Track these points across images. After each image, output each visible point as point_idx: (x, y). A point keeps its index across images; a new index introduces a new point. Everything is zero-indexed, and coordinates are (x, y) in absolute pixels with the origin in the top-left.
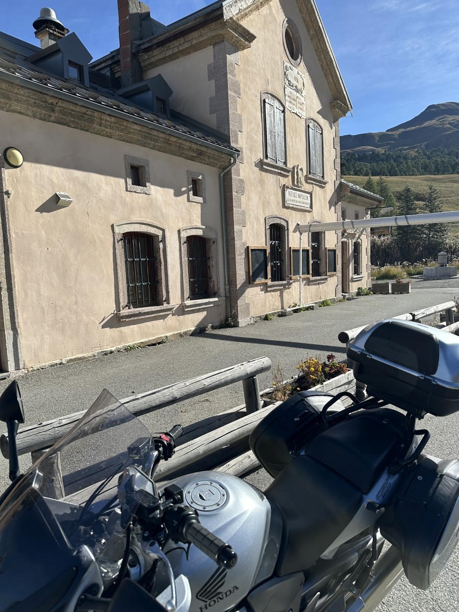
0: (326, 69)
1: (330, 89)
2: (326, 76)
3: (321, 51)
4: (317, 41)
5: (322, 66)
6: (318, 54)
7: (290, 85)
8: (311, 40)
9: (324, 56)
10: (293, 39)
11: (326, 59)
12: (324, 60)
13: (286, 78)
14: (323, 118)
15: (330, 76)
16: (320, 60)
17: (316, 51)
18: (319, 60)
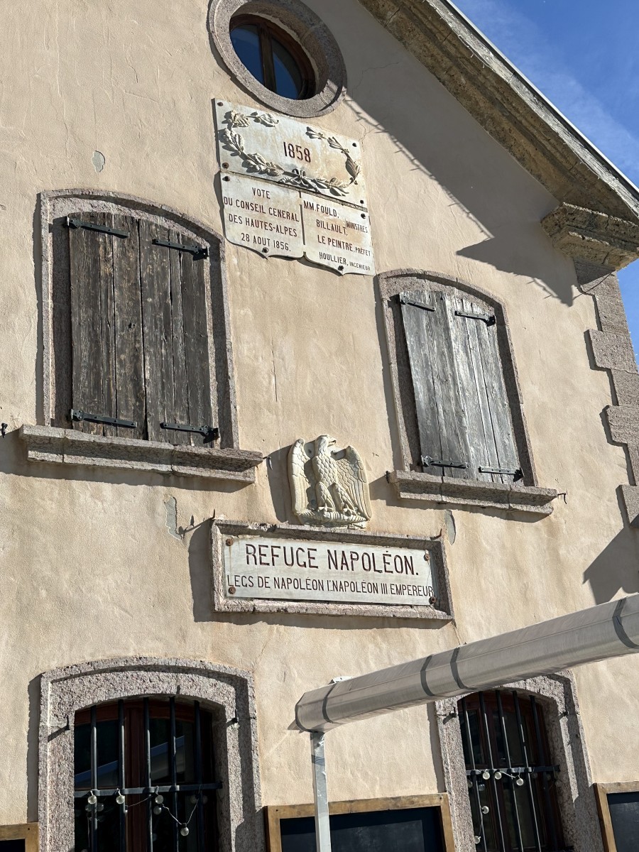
0: (493, 119)
1: (539, 177)
2: (503, 140)
3: (450, 63)
4: (422, 37)
5: (475, 111)
6: (445, 77)
7: (252, 169)
8: (401, 39)
9: (471, 79)
10: (304, 45)
11: (481, 88)
12: (472, 91)
13: (227, 147)
14: (499, 268)
15: (516, 134)
16: (458, 93)
17: (432, 69)
18: (455, 94)
